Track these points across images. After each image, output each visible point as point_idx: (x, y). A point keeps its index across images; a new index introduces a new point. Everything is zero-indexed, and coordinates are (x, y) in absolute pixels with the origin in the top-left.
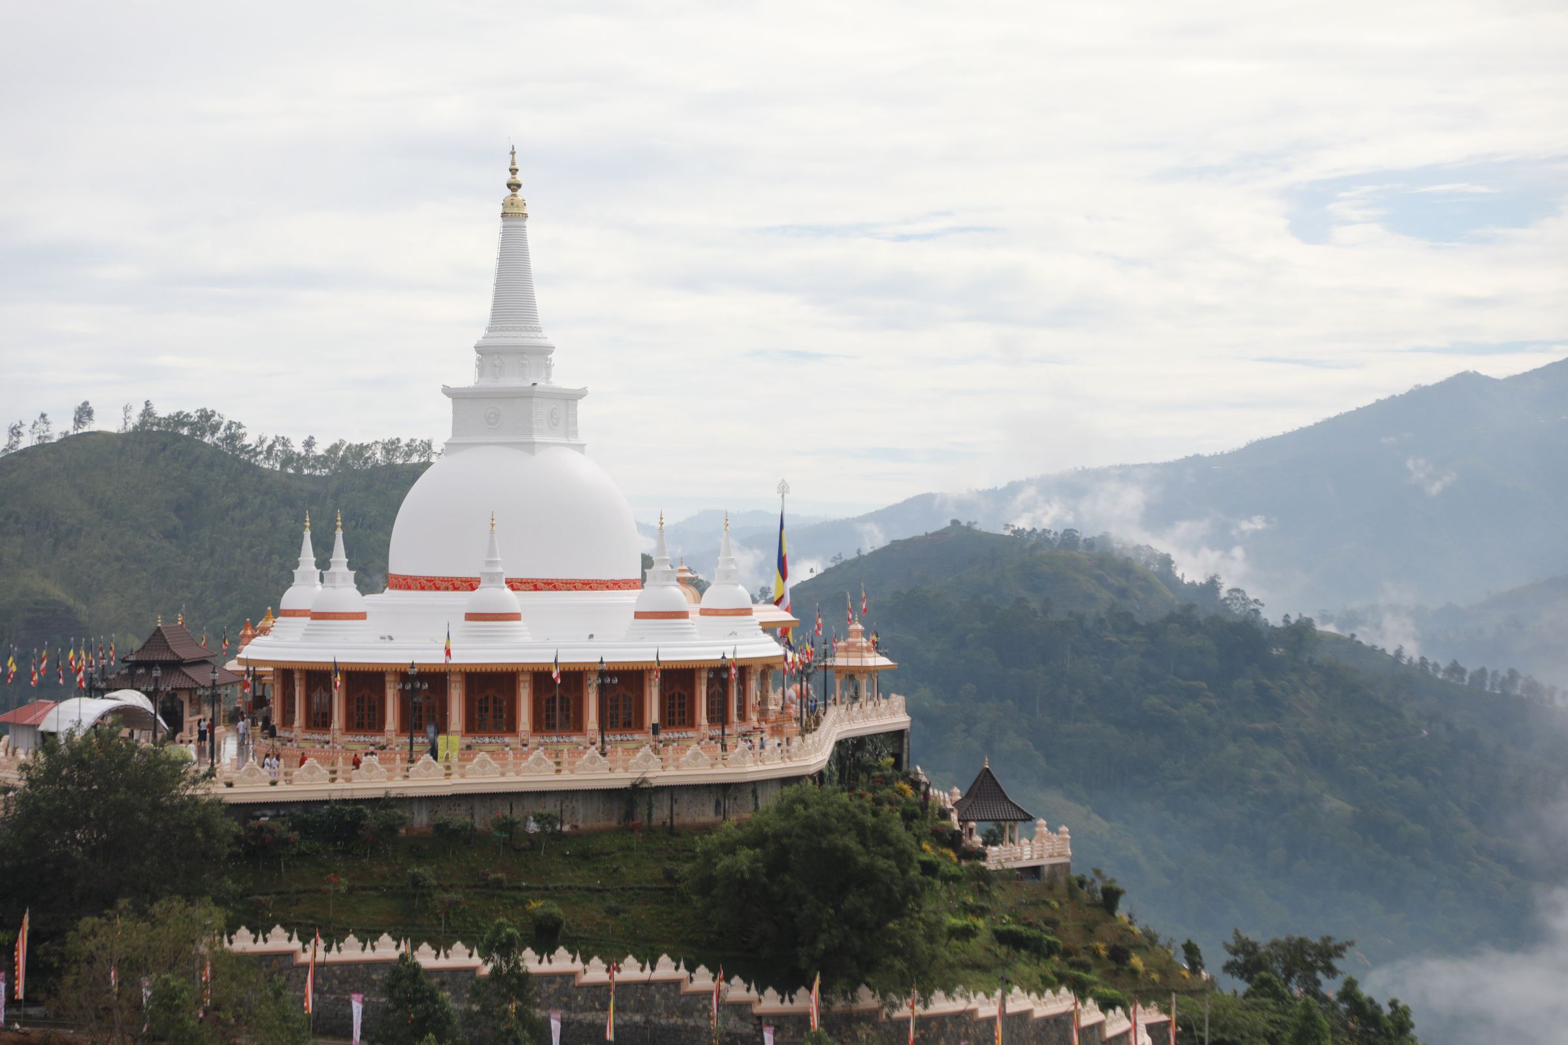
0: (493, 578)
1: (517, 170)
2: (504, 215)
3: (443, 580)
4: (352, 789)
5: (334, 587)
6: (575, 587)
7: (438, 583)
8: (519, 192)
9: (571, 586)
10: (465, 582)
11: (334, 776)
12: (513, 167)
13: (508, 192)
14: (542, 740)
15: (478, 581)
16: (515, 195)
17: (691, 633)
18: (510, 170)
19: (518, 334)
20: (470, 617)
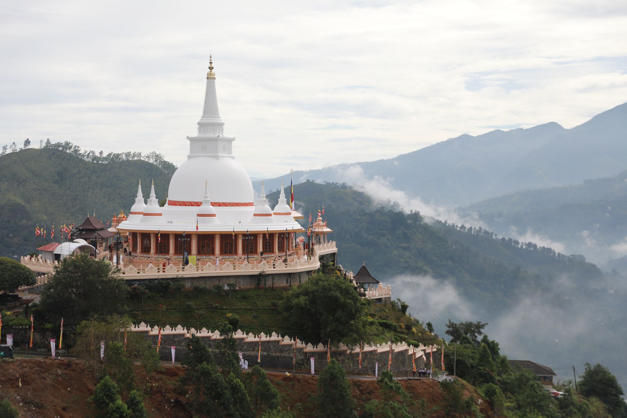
0: (206, 202)
1: (212, 63)
2: (207, 78)
3: (188, 202)
4: (166, 275)
5: (151, 205)
6: (233, 205)
7: (186, 204)
8: (213, 70)
9: (232, 205)
10: (196, 203)
11: (159, 270)
12: (211, 62)
13: (209, 70)
14: (223, 257)
15: (201, 203)
16: (211, 71)
17: (274, 221)
18: (210, 63)
19: (211, 119)
20: (199, 215)
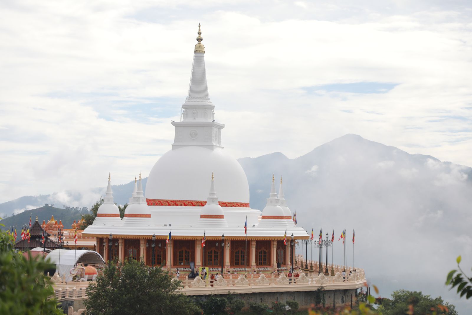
0: (213, 200)
1: (201, 33)
2: (195, 52)
3: (180, 201)
5: (140, 203)
6: (233, 205)
7: (177, 203)
8: (202, 42)
9: (232, 205)
10: (190, 202)
12: (199, 32)
13: (197, 42)
14: (234, 270)
15: (206, 202)
16: (200, 43)
17: (287, 225)
18: (198, 33)
19: (202, 100)
20: (203, 216)
